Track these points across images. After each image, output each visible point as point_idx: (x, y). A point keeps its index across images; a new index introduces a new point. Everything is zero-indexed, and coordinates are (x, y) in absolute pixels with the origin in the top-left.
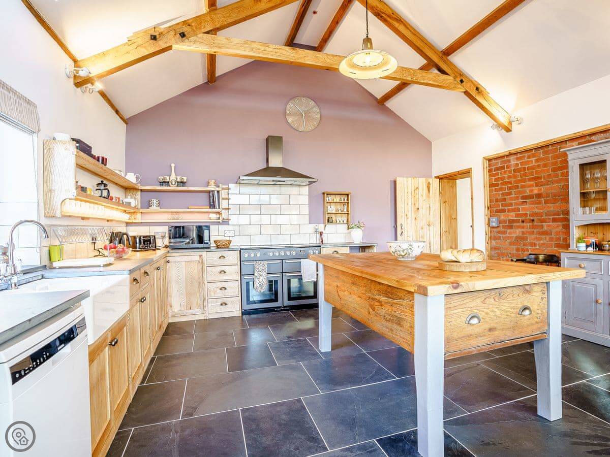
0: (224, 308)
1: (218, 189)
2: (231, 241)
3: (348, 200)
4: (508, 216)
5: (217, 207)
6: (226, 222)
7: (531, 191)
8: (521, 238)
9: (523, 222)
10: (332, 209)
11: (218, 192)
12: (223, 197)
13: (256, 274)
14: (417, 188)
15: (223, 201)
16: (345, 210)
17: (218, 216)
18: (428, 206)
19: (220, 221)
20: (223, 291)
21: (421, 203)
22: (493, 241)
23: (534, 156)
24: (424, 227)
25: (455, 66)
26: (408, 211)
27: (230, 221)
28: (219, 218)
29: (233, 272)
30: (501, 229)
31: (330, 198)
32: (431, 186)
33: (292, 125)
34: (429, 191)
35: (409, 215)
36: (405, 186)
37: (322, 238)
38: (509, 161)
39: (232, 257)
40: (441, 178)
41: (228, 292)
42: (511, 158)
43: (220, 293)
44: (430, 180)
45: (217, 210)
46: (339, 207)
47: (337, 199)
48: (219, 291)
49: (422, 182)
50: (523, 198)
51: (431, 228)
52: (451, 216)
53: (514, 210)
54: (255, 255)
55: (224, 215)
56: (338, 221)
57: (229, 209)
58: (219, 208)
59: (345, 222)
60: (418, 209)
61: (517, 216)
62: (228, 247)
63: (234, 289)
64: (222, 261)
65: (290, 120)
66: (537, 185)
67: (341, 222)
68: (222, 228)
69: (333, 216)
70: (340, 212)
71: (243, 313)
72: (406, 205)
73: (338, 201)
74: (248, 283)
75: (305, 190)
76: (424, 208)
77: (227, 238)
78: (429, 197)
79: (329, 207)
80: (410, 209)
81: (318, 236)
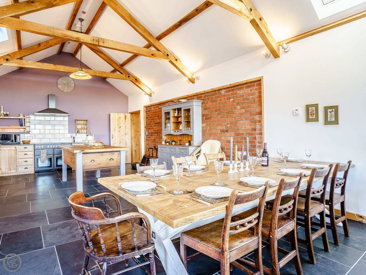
0: (26, 170)
1: (24, 118)
2: (30, 141)
3: (87, 123)
4: (151, 131)
5: (24, 126)
6: (28, 132)
7: (157, 121)
8: (154, 140)
9: (155, 133)
10: (79, 127)
11: (24, 119)
12: (27, 121)
13: (41, 155)
14: (120, 118)
15: (27, 123)
16: (86, 127)
17: (24, 130)
18: (125, 126)
19: (25, 132)
20: (26, 162)
21: (121, 125)
22: (147, 141)
23: (158, 107)
24: (123, 135)
25: (126, 71)
26: (115, 128)
27: (30, 132)
28: (25, 131)
29: (31, 154)
30: (149, 136)
31: (79, 122)
32: (127, 117)
33: (61, 89)
34: (126, 119)
35: (116, 130)
36: (114, 117)
37: (74, 140)
38: (151, 108)
39: (30, 148)
40: (132, 113)
41: (29, 163)
42: (152, 107)
43: (25, 163)
44: (126, 114)
45: (24, 127)
46: (83, 126)
47: (82, 122)
48: (24, 162)
49: (122, 115)
50: (155, 124)
51: (127, 136)
52: (136, 130)
53: (153, 128)
54: (41, 147)
55: (27, 129)
56: (82, 133)
57: (29, 127)
58: (25, 126)
59: (85, 133)
60: (120, 127)
61: (153, 131)
62: (29, 144)
63: (31, 161)
64: (26, 150)
65: (59, 87)
66: (158, 119)
67: (84, 133)
68: (26, 135)
69: (80, 130)
70: (83, 128)
71: (35, 172)
72: (114, 125)
73: (82, 123)
74: (37, 159)
75: (66, 119)
76: (123, 127)
77: (29, 140)
78: (125, 122)
79: (78, 127)
80: (117, 127)
81: (73, 139)
